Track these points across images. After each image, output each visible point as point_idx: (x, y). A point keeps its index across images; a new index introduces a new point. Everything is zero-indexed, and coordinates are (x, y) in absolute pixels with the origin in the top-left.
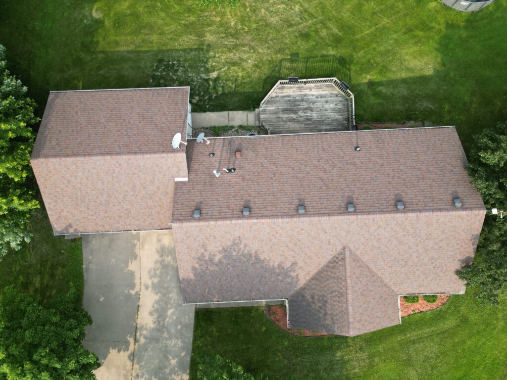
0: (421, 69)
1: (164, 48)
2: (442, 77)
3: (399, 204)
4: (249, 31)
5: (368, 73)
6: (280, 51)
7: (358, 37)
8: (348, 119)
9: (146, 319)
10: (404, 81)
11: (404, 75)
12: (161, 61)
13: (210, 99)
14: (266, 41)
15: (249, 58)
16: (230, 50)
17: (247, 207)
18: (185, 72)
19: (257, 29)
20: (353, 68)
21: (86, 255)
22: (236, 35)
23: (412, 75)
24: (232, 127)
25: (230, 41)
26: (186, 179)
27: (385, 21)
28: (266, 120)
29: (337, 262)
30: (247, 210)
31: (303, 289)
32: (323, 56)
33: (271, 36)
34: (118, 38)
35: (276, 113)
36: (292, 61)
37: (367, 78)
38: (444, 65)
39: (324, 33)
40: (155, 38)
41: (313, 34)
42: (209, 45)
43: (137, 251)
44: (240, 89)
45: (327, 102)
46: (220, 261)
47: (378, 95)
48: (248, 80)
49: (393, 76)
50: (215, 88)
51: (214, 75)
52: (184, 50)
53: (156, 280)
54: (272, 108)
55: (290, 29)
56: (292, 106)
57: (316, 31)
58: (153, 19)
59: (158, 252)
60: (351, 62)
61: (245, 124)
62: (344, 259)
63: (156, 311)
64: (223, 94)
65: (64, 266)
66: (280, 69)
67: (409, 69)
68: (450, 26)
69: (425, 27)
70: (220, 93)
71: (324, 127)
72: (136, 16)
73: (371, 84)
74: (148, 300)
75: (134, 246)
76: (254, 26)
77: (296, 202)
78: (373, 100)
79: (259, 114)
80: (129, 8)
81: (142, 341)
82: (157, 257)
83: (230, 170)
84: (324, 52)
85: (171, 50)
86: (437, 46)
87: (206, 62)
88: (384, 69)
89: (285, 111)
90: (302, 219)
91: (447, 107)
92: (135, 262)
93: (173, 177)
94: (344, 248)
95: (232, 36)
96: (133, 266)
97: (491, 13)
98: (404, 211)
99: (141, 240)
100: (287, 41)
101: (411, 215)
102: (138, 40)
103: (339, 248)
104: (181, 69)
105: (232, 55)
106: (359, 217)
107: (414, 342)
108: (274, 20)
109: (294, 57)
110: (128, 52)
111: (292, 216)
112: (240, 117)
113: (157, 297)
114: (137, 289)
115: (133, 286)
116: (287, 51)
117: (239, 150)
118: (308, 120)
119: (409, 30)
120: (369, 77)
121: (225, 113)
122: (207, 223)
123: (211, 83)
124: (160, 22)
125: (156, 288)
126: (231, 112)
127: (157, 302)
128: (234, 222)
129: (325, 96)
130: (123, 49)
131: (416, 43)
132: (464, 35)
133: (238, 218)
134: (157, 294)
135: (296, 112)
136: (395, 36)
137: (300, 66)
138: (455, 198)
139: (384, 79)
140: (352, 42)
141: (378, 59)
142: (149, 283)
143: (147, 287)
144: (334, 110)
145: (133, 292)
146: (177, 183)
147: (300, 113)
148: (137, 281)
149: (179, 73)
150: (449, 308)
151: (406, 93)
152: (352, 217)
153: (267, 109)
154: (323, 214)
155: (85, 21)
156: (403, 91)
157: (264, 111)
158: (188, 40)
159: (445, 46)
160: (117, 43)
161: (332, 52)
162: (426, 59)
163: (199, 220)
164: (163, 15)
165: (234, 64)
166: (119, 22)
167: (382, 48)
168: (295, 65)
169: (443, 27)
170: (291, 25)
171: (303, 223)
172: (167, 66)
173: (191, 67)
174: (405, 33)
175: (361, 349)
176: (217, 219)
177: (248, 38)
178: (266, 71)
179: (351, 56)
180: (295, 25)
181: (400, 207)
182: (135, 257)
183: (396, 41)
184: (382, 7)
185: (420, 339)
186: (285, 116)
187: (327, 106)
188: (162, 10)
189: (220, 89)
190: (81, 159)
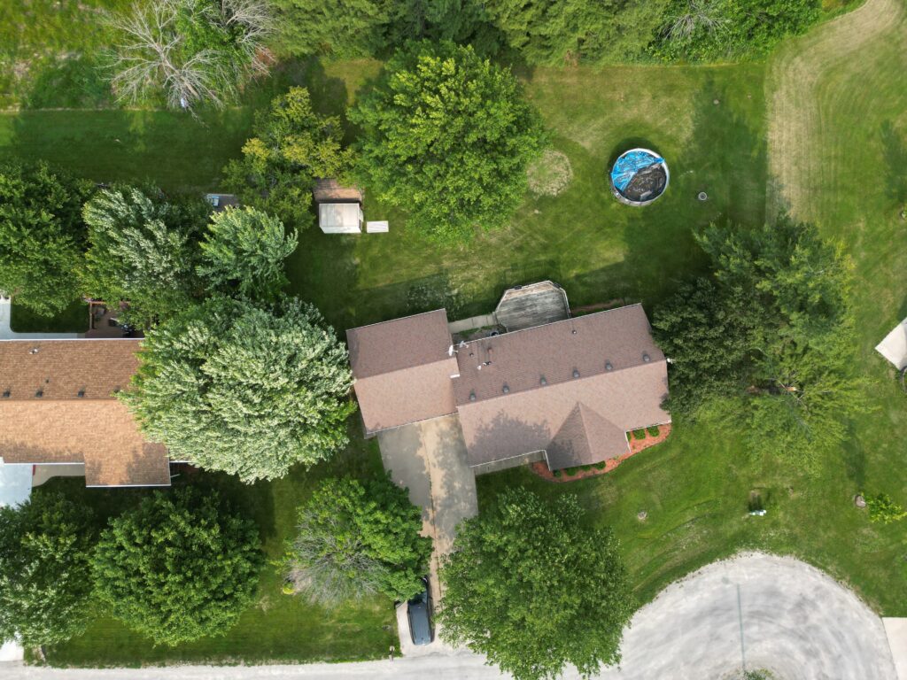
0: (614, 258)
1: (413, 278)
2: (632, 260)
3: (608, 366)
4: (476, 252)
5: (574, 269)
6: (503, 264)
7: (560, 242)
8: (565, 308)
9: (438, 491)
10: (603, 270)
11: (602, 265)
12: (412, 288)
13: (456, 310)
14: (490, 258)
15: (479, 274)
16: (464, 270)
17: (506, 387)
18: (432, 294)
19: (481, 250)
20: (561, 266)
21: (382, 448)
22: (465, 257)
23: (608, 264)
24: (477, 329)
25: (462, 264)
26: (458, 375)
27: (579, 226)
28: (502, 319)
29: (574, 414)
30: (506, 389)
31: (555, 438)
32: (538, 262)
33: (493, 254)
34: (375, 277)
35: (509, 312)
36: (513, 270)
37: (574, 272)
38: (631, 251)
39: (533, 243)
40: (404, 271)
41: (525, 246)
42: (447, 270)
43: (421, 440)
44: (476, 299)
45: (546, 297)
46: (492, 429)
47: (584, 284)
48: (482, 291)
49: (593, 268)
50: (457, 302)
51: (455, 292)
52: (428, 277)
53: (440, 458)
54: (505, 309)
55: (507, 246)
56: (520, 305)
57: (527, 243)
58: (400, 257)
59: (438, 435)
60: (559, 263)
61: (486, 325)
62: (578, 411)
63: (445, 483)
64: (465, 305)
65: (367, 461)
66: (505, 277)
67: (604, 260)
68: (632, 219)
69: (612, 224)
70: (462, 305)
71: (548, 317)
72: (386, 257)
73: (578, 277)
74: (437, 476)
75: (418, 436)
76: (479, 248)
77: (539, 378)
78: (581, 289)
79: (496, 316)
80: (379, 252)
81: (439, 509)
82: (438, 439)
83: (488, 363)
84: (537, 259)
85: (419, 279)
86: (623, 237)
87: (448, 283)
88: (585, 264)
89: (515, 310)
90: (545, 388)
91: (639, 282)
92: (421, 449)
93: (449, 375)
94: (578, 403)
95: (463, 259)
96: (420, 452)
97: (661, 204)
98: (612, 370)
99: (423, 429)
100: (506, 255)
101: (617, 372)
102: (391, 276)
103: (574, 404)
104: (429, 292)
105: (466, 274)
106: (583, 380)
107: (650, 471)
108: (493, 240)
109: (514, 267)
110: (386, 286)
111: (538, 387)
112: (481, 321)
113: (443, 473)
114: (427, 470)
115: (424, 468)
116: (508, 263)
117: (490, 348)
118: (535, 314)
119: (599, 229)
120: (575, 272)
121: (469, 320)
122: (481, 402)
123: (454, 298)
124: (406, 258)
125: (443, 465)
126: (474, 318)
127: (445, 476)
128: (499, 398)
129: (544, 293)
130: (381, 284)
131: (606, 239)
132: (643, 226)
133: (501, 395)
134: (443, 469)
135: (523, 309)
136: (589, 236)
137: (520, 273)
138: (645, 355)
139: (587, 271)
140: (557, 246)
141: (579, 256)
142: (435, 461)
143: (435, 466)
144: (553, 303)
145: (424, 472)
146: (453, 379)
147: (528, 310)
148: (426, 463)
149: (428, 296)
150: (672, 439)
151: (606, 279)
152: (578, 381)
153: (502, 310)
154: (558, 382)
155: (348, 268)
156: (603, 277)
157: (500, 312)
158: (430, 269)
159: (630, 236)
160: (375, 281)
161: (542, 258)
162: (616, 249)
163: (475, 401)
164: (406, 252)
165: (469, 280)
166: (374, 264)
167: (581, 247)
168: (516, 273)
169: (625, 222)
170: (506, 243)
171: (546, 390)
172: (418, 292)
173: (436, 288)
174: (597, 232)
175: (610, 484)
176: (487, 399)
177: (476, 258)
178: (494, 282)
179: (558, 258)
180: (510, 241)
181: (609, 368)
182: (421, 445)
183: (591, 239)
184: (575, 215)
185: (654, 469)
186: (516, 314)
187: (547, 301)
188: (405, 249)
189: (462, 302)
190: (386, 375)
